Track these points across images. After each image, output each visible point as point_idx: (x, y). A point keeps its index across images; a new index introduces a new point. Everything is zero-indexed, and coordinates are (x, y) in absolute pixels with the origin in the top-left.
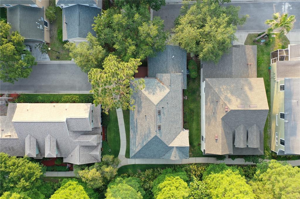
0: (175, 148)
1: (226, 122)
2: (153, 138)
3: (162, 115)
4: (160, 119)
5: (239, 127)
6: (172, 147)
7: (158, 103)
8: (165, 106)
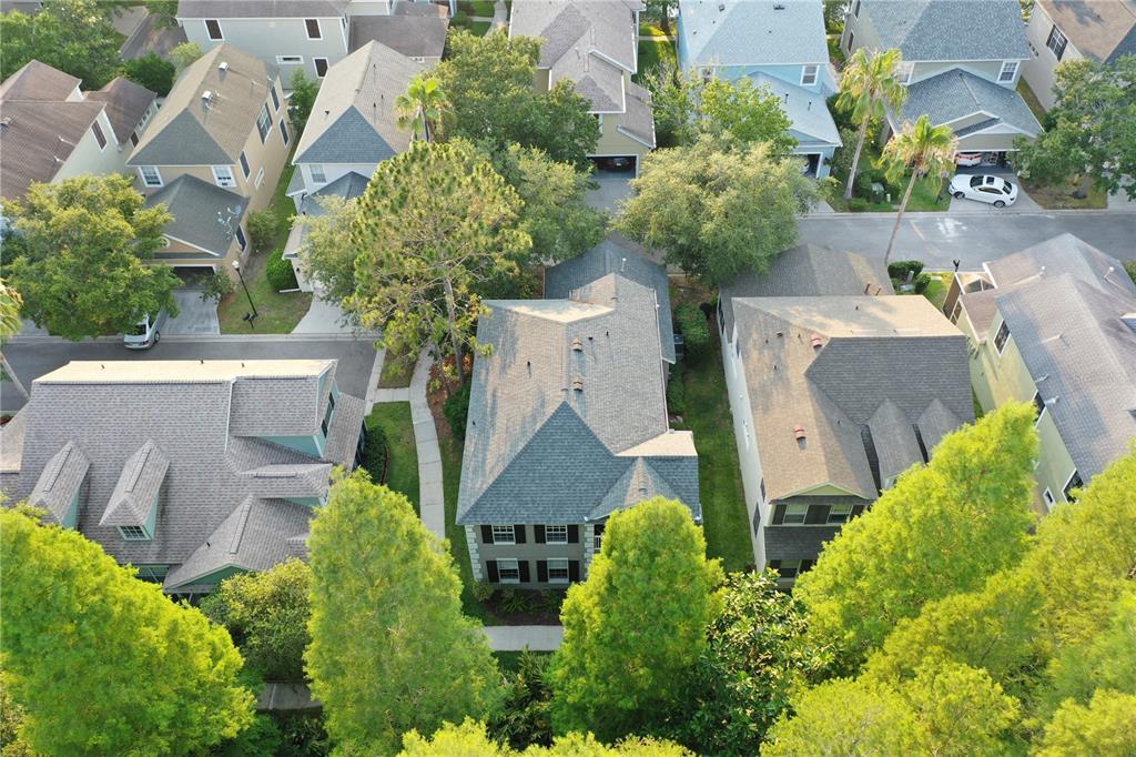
0: (640, 460)
1: (824, 391)
2: (554, 416)
3: (588, 358)
4: (582, 365)
5: (879, 410)
6: (629, 458)
7: (576, 323)
8: (600, 339)
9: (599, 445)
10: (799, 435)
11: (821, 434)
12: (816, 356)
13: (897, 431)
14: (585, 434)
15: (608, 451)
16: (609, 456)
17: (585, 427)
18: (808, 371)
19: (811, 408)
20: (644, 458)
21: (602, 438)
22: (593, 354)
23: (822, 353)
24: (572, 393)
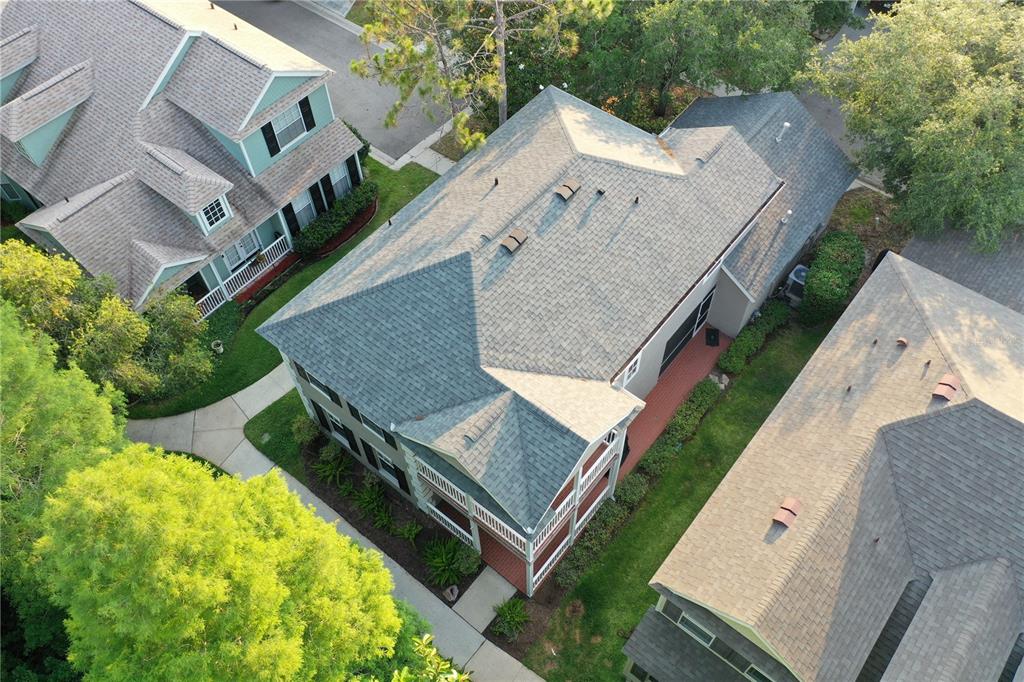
0: (508, 395)
1: (895, 475)
2: (444, 265)
3: (571, 215)
4: (549, 219)
5: (974, 568)
6: (497, 382)
7: (596, 160)
8: (618, 202)
9: (472, 339)
10: (782, 516)
11: (819, 541)
12: (922, 411)
13: (972, 627)
14: (465, 315)
15: (477, 355)
16: (474, 362)
17: (470, 305)
18: (891, 427)
19: (839, 488)
20: (516, 396)
21: (483, 334)
22: (586, 216)
23: (938, 414)
24: (494, 247)
